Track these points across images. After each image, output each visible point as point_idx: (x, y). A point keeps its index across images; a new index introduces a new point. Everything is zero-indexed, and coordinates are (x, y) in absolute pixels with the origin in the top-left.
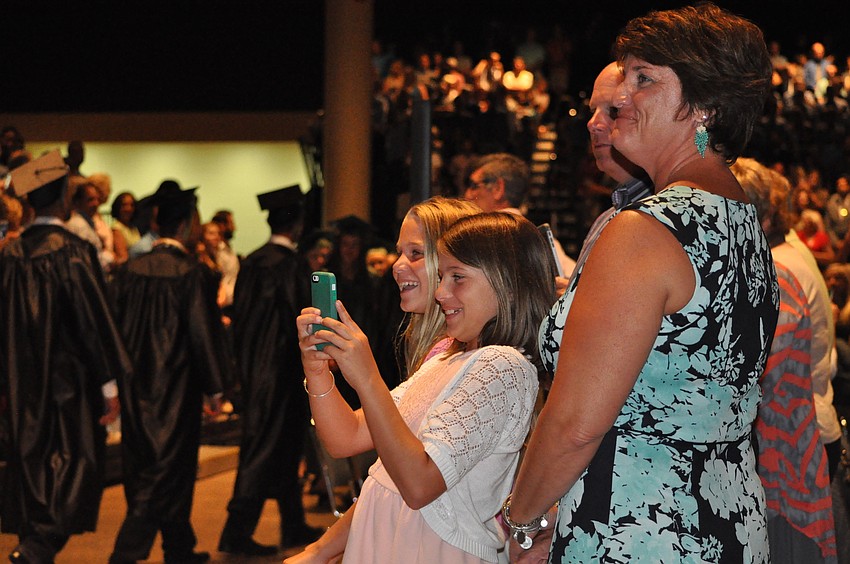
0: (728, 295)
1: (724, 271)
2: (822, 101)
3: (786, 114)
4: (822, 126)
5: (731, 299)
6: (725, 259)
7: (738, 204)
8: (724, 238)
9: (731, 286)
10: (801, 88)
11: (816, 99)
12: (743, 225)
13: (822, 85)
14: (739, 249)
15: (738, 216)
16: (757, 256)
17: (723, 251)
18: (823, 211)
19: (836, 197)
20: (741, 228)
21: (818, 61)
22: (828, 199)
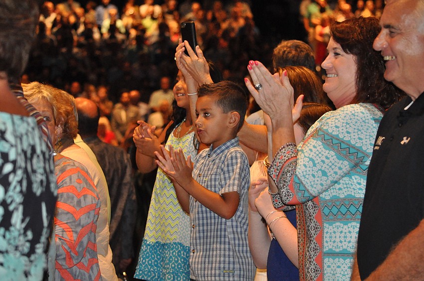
0: (18, 189)
1: (14, 171)
2: (106, 36)
3: (80, 45)
4: (107, 53)
5: (21, 192)
6: (14, 162)
7: (22, 119)
8: (12, 146)
9: (20, 182)
10: (89, 26)
11: (102, 34)
12: (27, 134)
13: (106, 23)
14: (25, 152)
15: (22, 128)
16: (38, 156)
17: (12, 156)
18: (109, 117)
19: (119, 105)
20: (25, 138)
21: (105, 6)
22: (113, 108)
